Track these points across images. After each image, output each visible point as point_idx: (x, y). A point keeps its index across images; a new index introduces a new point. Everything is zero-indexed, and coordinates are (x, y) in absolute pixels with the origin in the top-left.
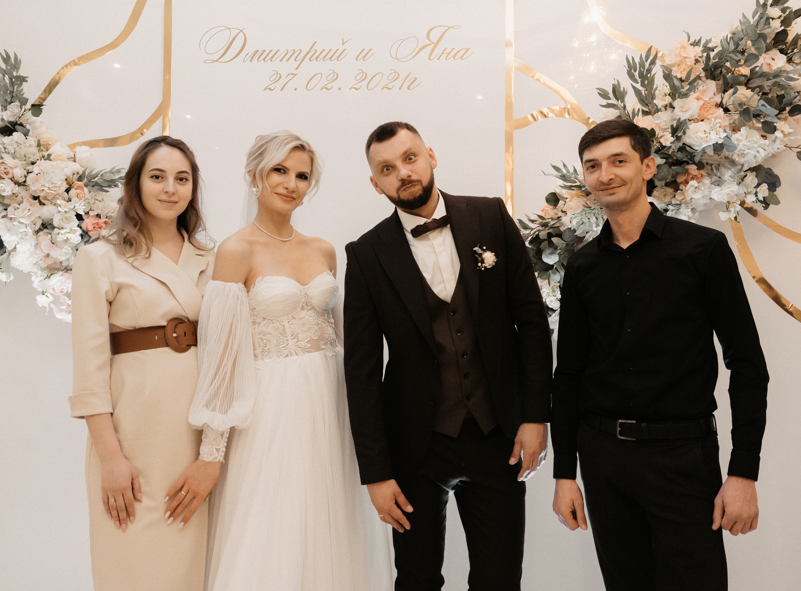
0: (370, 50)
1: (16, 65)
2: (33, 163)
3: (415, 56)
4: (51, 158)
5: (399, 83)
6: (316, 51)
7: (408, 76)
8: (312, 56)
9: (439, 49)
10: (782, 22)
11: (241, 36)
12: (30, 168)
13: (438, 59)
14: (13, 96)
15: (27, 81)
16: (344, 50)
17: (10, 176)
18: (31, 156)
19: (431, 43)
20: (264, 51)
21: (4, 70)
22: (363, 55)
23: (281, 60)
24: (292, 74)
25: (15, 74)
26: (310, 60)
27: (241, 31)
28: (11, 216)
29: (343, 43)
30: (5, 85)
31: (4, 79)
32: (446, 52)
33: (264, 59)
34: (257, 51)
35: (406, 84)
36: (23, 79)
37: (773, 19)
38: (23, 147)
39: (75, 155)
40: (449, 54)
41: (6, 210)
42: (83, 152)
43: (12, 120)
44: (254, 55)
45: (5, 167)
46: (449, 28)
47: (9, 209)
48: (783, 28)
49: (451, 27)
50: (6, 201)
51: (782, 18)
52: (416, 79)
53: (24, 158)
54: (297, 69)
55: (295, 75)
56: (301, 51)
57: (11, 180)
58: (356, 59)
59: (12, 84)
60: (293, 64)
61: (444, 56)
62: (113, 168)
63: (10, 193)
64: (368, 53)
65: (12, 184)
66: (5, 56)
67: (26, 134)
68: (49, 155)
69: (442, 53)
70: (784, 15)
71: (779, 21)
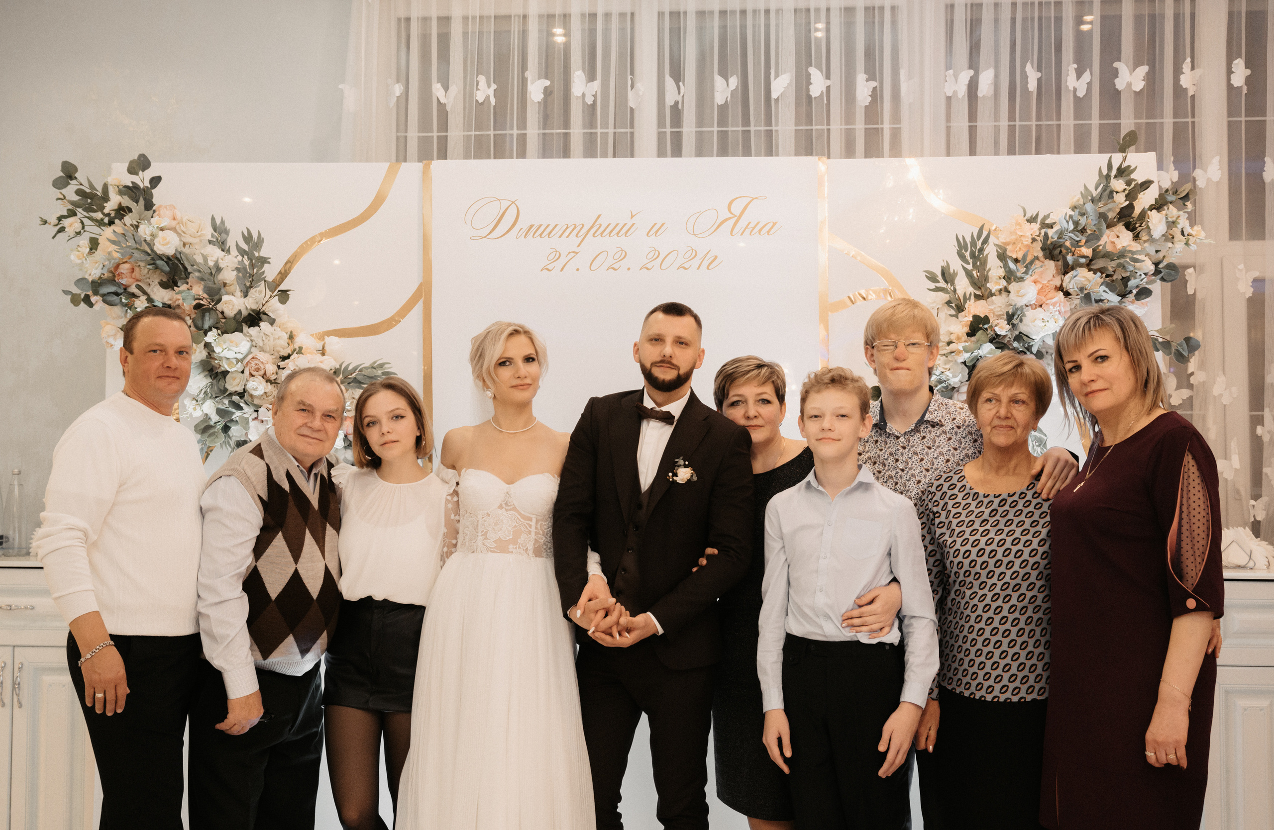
0: (663, 224)
1: (258, 244)
2: (284, 358)
3: (715, 231)
4: (303, 351)
5: (696, 262)
6: (601, 225)
7: (708, 253)
8: (596, 232)
9: (742, 224)
10: (1126, 196)
11: (513, 207)
12: (282, 364)
13: (742, 234)
14: (253, 280)
15: (269, 263)
16: (633, 224)
17: (262, 372)
18: (281, 350)
19: (731, 216)
20: (541, 226)
21: (244, 251)
22: (655, 230)
23: (560, 237)
24: (574, 252)
25: (256, 254)
26: (594, 235)
27: (513, 202)
28: (264, 419)
29: (632, 217)
30: (245, 268)
31: (242, 260)
32: (751, 225)
33: (541, 235)
34: (532, 226)
35: (706, 263)
36: (264, 261)
37: (1117, 192)
38: (272, 339)
39: (323, 347)
40: (754, 228)
41: (257, 411)
42: (333, 343)
43: (254, 307)
44: (529, 230)
45: (257, 362)
46: (753, 199)
47: (260, 410)
48: (1127, 203)
49: (756, 198)
50: (256, 402)
51: (1127, 192)
52: (716, 257)
53: (273, 352)
54: (579, 246)
55: (577, 253)
56: (583, 225)
57: (263, 377)
58: (647, 235)
59: (252, 266)
60: (574, 240)
61: (748, 231)
62: (375, 363)
63: (262, 392)
64: (660, 228)
65: (263, 381)
66: (246, 234)
67: (272, 322)
68: (301, 348)
69: (747, 227)
70: (1129, 188)
71: (1124, 194)
